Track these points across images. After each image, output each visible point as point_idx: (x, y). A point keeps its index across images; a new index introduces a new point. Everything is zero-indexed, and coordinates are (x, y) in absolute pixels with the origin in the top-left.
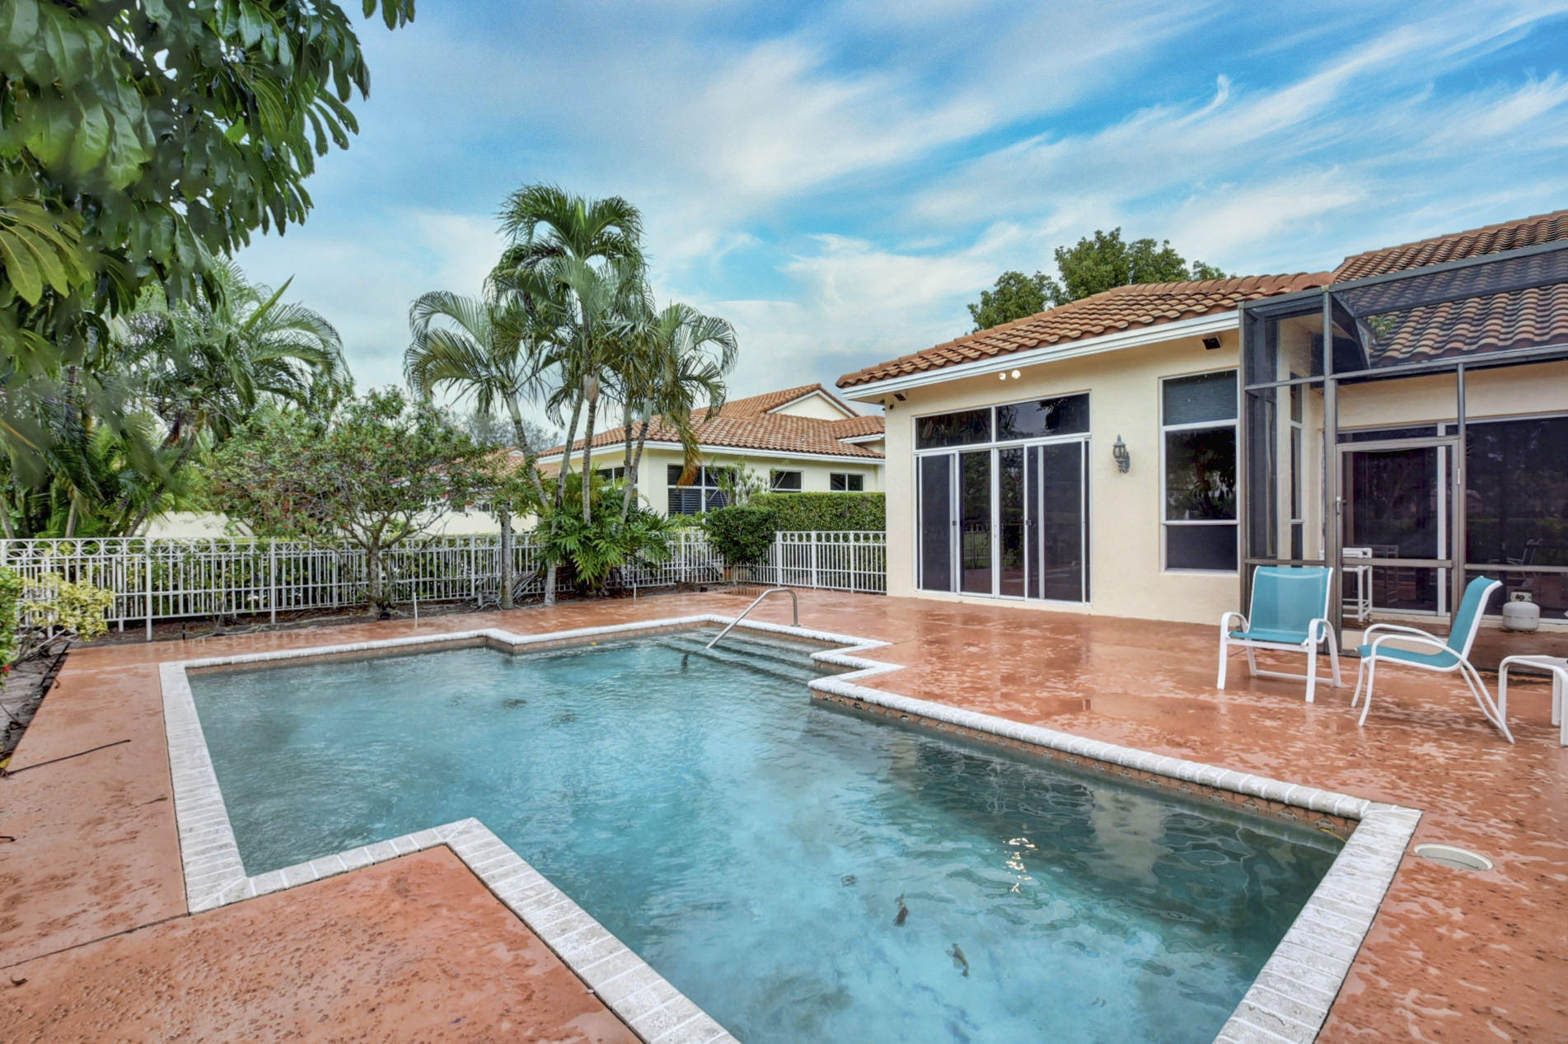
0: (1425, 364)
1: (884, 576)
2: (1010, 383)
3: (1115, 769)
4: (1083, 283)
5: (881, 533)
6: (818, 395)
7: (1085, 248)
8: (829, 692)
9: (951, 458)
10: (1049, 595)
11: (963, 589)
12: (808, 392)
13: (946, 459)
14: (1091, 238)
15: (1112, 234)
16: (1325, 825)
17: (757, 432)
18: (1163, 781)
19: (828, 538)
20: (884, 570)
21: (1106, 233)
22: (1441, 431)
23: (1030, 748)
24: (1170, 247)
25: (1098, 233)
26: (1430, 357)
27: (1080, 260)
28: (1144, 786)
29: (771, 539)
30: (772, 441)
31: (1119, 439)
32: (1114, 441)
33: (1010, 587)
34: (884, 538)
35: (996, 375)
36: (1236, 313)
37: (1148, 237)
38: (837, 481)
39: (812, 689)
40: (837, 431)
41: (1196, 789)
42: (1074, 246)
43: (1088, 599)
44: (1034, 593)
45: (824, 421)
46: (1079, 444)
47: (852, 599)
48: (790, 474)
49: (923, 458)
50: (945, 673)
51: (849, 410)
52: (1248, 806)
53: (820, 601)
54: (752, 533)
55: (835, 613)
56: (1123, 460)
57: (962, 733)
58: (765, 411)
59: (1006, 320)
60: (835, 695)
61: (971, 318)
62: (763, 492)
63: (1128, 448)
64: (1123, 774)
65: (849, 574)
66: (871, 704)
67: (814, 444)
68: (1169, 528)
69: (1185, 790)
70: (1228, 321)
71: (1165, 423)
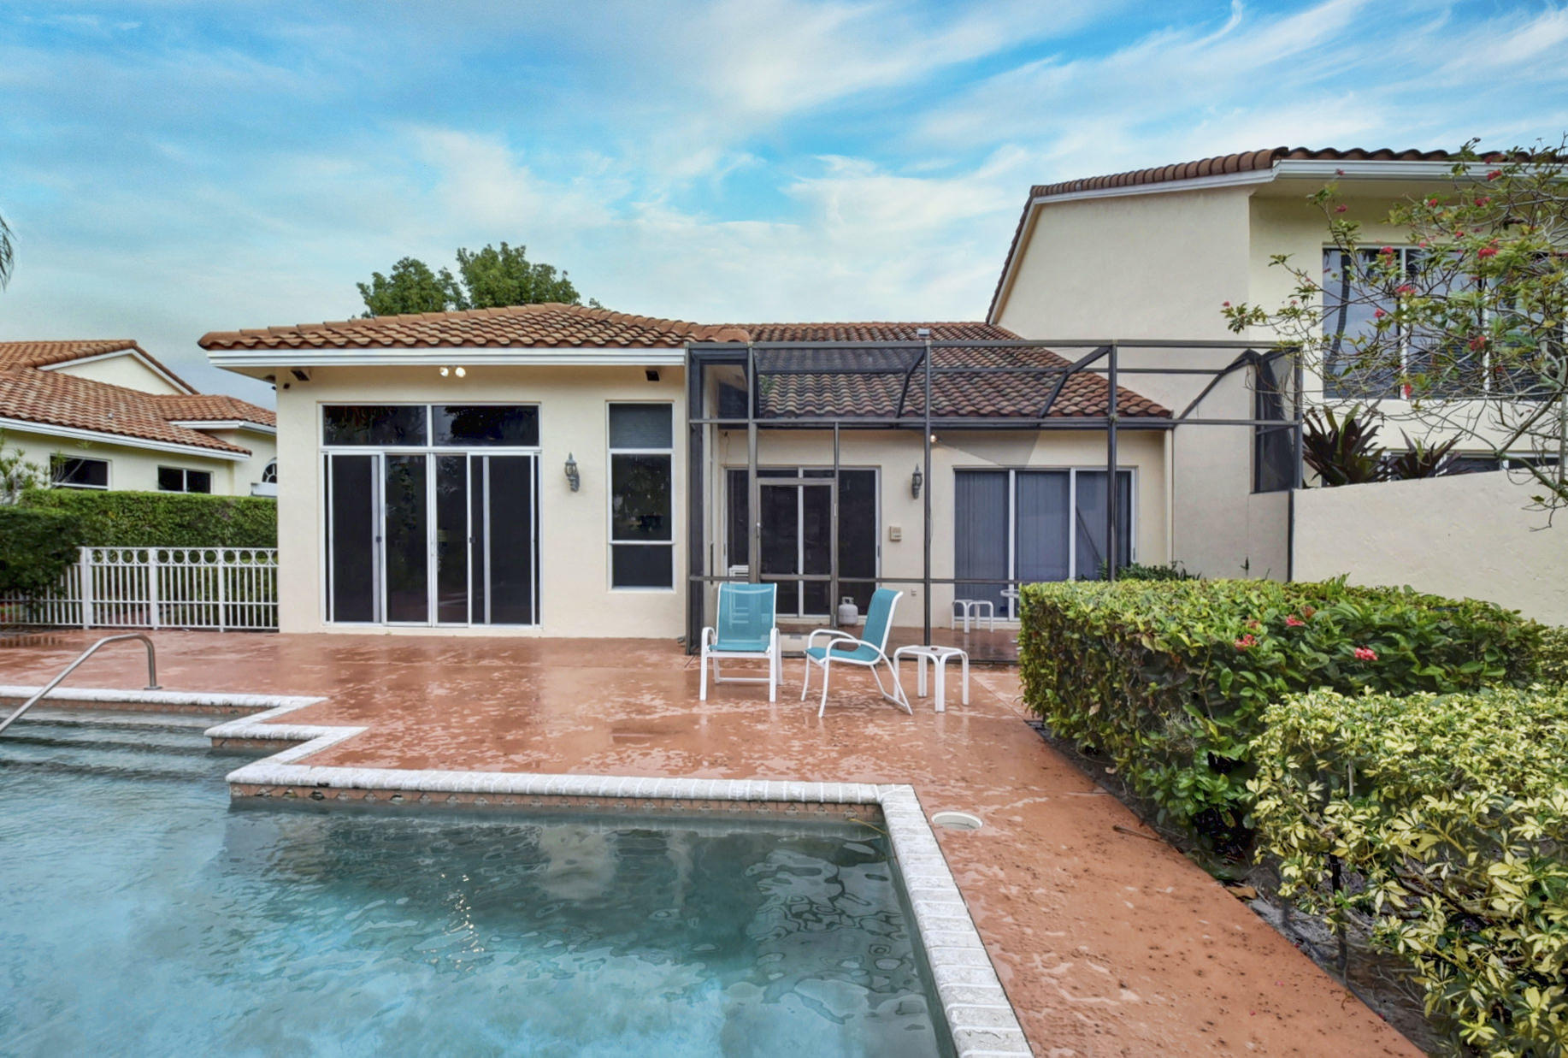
0: (793, 420)
1: (275, 609)
2: (452, 381)
3: (667, 804)
4: (489, 292)
5: (269, 551)
6: (131, 356)
7: (488, 257)
8: (268, 784)
9: (374, 460)
10: (495, 620)
11: (390, 618)
12: (114, 350)
13: (366, 461)
14: (497, 248)
15: (517, 250)
16: (850, 814)
17: (24, 395)
18: (714, 806)
19: (179, 557)
20: (275, 599)
21: (511, 247)
22: (801, 474)
23: (573, 802)
24: (568, 278)
25: (504, 245)
26: (797, 416)
27: (486, 268)
28: (696, 816)
29: (72, 558)
30: (54, 411)
31: (571, 457)
32: (566, 459)
33: (452, 612)
34: (275, 555)
35: (436, 369)
36: (682, 352)
37: (549, 263)
38: (169, 479)
39: (234, 783)
40: (166, 411)
41: (744, 806)
42: (478, 251)
43: (537, 621)
44: (479, 618)
45: (142, 394)
46: (528, 458)
47: (222, 641)
48: (89, 464)
49: (335, 458)
50: (426, 727)
51: (182, 384)
52: (790, 812)
53: (174, 647)
54: (33, 549)
55: (209, 663)
56: (573, 478)
57: (481, 802)
58: (35, 366)
59: (405, 310)
60: (277, 786)
61: (361, 299)
62: (40, 487)
63: (579, 467)
64: (676, 808)
65: (216, 607)
66: (345, 789)
67: (130, 421)
68: (615, 547)
69: (735, 809)
70: (673, 358)
71: (612, 446)
